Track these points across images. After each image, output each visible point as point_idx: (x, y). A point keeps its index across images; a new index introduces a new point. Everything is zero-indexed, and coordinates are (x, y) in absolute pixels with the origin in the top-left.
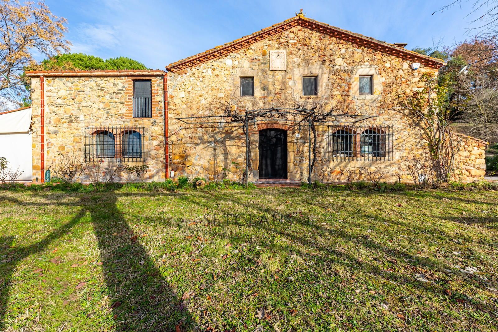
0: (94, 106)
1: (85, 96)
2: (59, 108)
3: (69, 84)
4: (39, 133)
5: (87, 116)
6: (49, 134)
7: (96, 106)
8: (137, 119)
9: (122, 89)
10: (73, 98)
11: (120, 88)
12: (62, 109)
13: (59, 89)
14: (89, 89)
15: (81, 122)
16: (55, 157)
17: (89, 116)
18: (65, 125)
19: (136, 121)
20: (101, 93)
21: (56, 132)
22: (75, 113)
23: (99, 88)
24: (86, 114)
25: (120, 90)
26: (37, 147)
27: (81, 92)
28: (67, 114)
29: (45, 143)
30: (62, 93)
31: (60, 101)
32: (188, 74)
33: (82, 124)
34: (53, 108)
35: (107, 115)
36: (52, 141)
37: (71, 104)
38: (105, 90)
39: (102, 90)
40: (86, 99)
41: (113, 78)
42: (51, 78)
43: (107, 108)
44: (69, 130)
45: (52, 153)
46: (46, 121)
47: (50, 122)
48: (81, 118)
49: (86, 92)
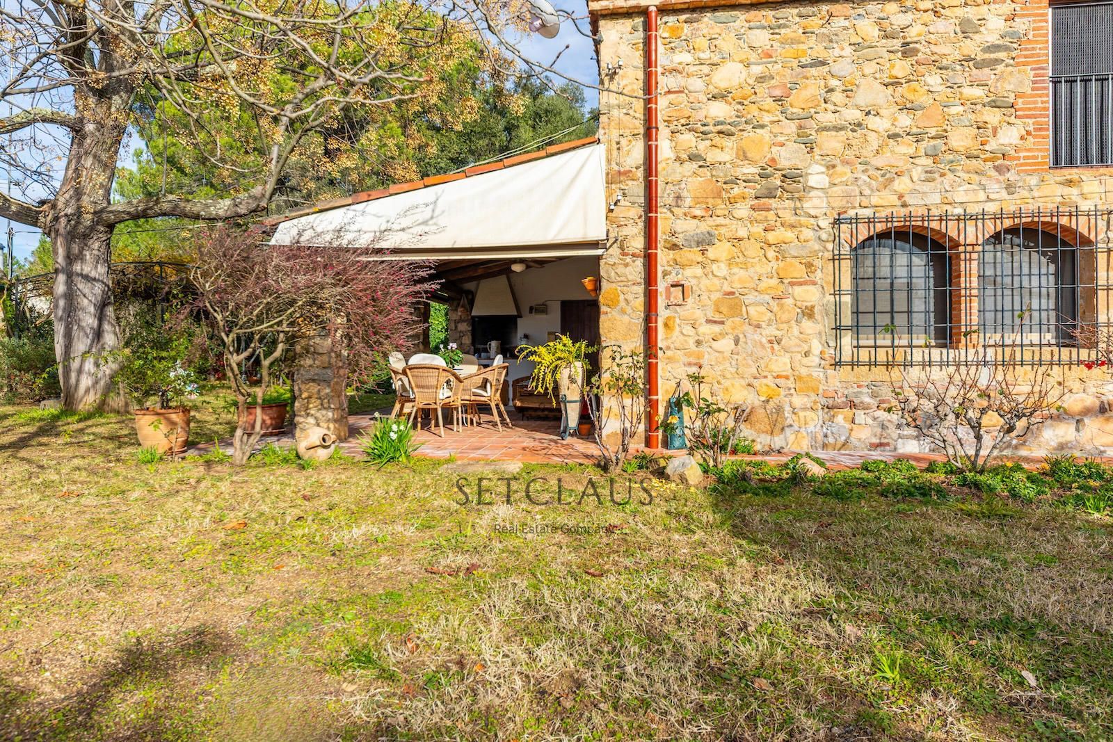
0: (872, 122)
1: (834, 83)
2: (718, 140)
3: (761, 38)
4: (638, 244)
5: (839, 168)
6: (674, 247)
7: (881, 124)
8: (1073, 173)
9: (1001, 42)
10: (778, 93)
11: (993, 39)
12: (728, 143)
13: (716, 59)
14: (848, 50)
15: (813, 193)
16: (698, 343)
17: (847, 169)
18: (743, 210)
19: (1070, 183)
20: (901, 68)
21: (704, 243)
22: (789, 156)
23: (897, 44)
24: (837, 162)
25: (996, 48)
26: (622, 304)
27: (812, 65)
28: (752, 162)
29: (661, 286)
30: (730, 75)
31: (719, 110)
33: (816, 202)
34: (688, 139)
35: (930, 161)
36: (689, 275)
37: (767, 118)
38: (924, 52)
39: (907, 50)
40: (837, 97)
42: (683, 17)
43: (933, 132)
44: (758, 229)
45: (688, 330)
46: (664, 195)
47: (679, 197)
48: (817, 177)
49: (835, 68)
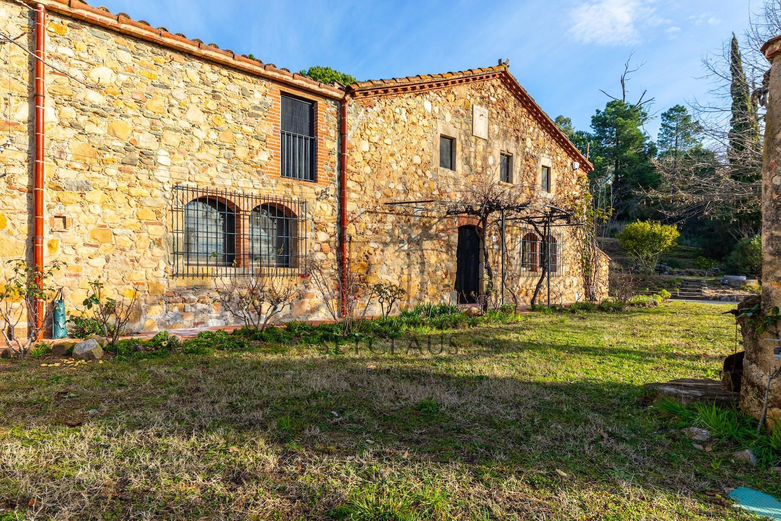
0: (196, 131)
1: (173, 102)
2: (93, 117)
3: (126, 57)
4: (24, 181)
5: (177, 155)
6: (58, 188)
7: (201, 134)
8: (290, 181)
9: (260, 106)
10: (138, 97)
11: (257, 103)
12: (103, 122)
13: (92, 60)
14: (182, 85)
15: (161, 167)
16: (77, 260)
17: (182, 157)
18: (113, 170)
19: (288, 186)
20: (212, 105)
21: (83, 189)
22: (146, 141)
23: (209, 90)
24: (176, 151)
25: (256, 108)
26: (9, 226)
27: (160, 87)
28: (119, 138)
29: (46, 216)
30: (103, 74)
31: (94, 97)
32: (375, 108)
33: (162, 173)
34: (69, 112)
35: (226, 162)
36: (71, 211)
37: (130, 112)
38: (223, 99)
39: (215, 95)
40: (176, 111)
41: (241, 76)
42: (67, 22)
43: (228, 146)
44: (123, 185)
45: (69, 250)
46: (49, 148)
47: (61, 152)
48: (163, 158)
49: (175, 93)
